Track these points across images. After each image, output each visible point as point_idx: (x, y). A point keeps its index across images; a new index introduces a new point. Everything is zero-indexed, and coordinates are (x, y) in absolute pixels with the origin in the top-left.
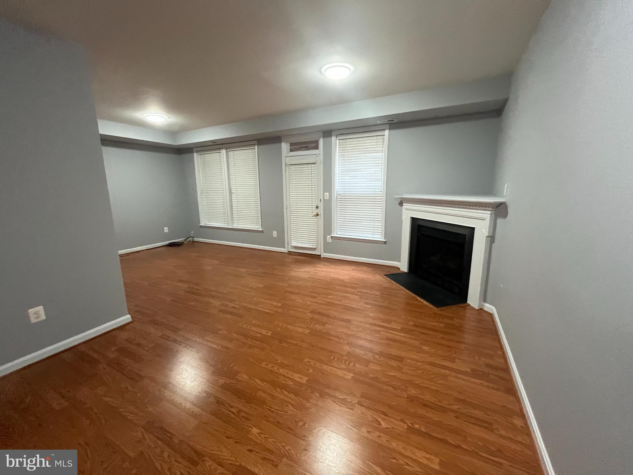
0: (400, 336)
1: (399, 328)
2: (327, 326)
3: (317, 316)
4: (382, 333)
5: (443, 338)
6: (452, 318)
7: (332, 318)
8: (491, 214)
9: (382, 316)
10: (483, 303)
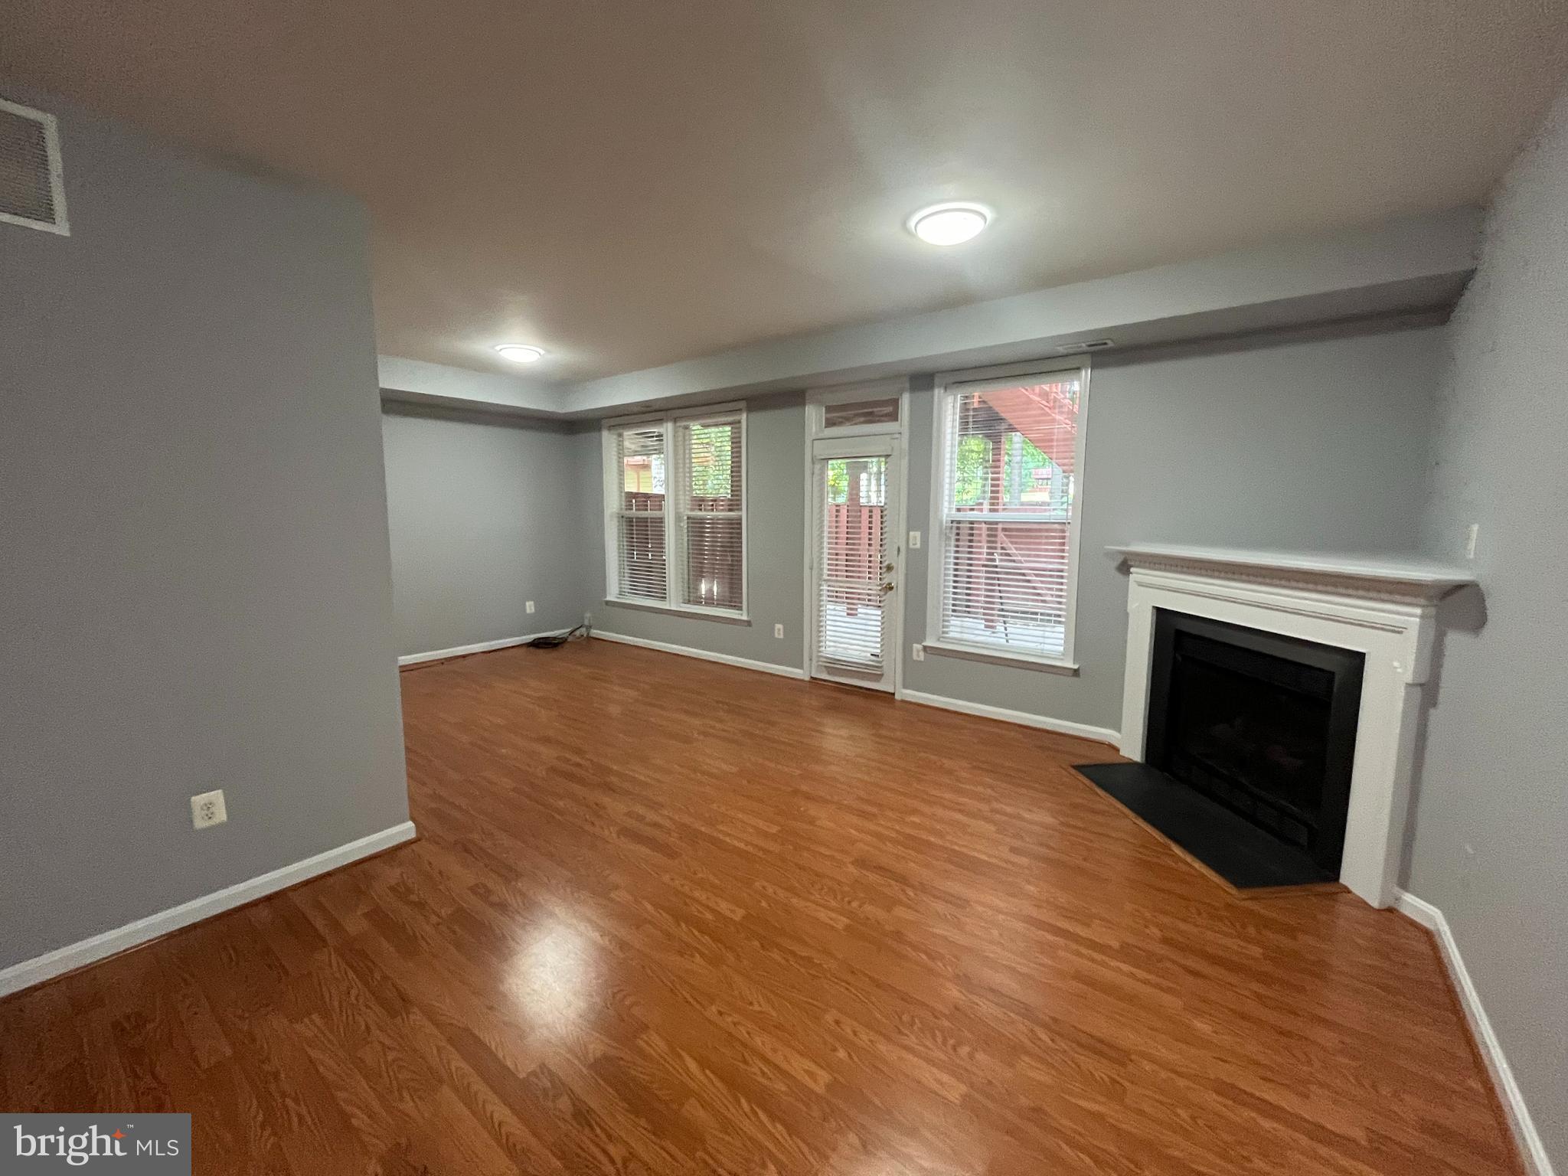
0: (1117, 972)
1: (1115, 944)
2: (900, 912)
3: (873, 877)
4: (1061, 953)
5: (1259, 997)
6: (1291, 932)
7: (912, 887)
8: (1422, 617)
9: (1063, 899)
10: (1396, 890)
